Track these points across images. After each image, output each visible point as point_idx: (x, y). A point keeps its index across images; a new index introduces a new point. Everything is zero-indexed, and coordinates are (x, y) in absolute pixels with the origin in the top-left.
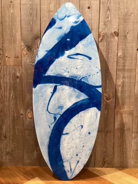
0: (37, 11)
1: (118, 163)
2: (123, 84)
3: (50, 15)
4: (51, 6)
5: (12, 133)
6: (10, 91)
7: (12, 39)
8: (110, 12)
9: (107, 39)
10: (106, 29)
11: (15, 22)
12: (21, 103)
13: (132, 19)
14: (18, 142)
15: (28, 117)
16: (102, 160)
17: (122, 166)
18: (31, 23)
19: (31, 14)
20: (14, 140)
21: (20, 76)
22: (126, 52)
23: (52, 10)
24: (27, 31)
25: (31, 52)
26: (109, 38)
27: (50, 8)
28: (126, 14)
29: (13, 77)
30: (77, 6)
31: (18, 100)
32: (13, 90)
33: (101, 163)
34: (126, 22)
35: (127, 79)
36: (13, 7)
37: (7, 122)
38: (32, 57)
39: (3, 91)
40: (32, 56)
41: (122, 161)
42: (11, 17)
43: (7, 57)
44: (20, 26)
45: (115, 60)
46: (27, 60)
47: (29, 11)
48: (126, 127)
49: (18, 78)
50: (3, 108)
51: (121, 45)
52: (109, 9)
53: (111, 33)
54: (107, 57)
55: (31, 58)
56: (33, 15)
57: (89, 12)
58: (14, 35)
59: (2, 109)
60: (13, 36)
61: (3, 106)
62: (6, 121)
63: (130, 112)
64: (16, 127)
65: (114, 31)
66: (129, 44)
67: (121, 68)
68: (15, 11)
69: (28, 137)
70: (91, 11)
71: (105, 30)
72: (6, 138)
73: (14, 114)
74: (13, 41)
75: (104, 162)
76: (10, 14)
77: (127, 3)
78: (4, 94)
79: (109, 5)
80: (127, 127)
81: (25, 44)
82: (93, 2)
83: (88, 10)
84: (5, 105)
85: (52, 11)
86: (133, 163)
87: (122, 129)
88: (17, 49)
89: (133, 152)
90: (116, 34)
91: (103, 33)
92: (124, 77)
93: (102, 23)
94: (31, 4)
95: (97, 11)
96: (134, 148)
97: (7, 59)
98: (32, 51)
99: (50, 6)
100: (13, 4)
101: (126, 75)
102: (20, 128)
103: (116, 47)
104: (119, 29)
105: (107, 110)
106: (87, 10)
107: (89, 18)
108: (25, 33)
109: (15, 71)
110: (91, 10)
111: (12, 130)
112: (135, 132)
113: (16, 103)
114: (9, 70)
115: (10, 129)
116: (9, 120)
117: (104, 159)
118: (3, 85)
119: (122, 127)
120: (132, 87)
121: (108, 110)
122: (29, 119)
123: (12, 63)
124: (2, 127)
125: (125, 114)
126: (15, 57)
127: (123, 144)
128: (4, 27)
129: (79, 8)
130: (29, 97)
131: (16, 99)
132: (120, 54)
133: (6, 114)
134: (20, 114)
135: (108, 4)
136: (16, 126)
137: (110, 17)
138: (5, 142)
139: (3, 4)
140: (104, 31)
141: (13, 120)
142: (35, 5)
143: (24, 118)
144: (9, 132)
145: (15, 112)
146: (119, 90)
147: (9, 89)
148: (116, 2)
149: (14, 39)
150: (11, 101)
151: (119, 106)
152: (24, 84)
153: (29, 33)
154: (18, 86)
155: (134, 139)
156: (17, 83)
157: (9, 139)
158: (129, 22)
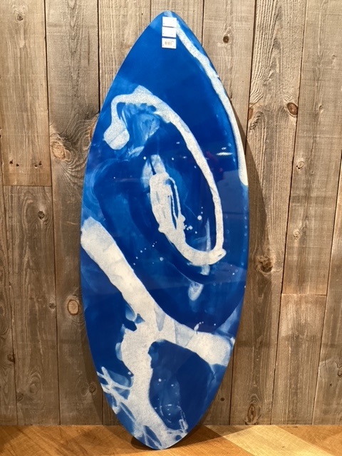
0: (89, 44)
1: (285, 413)
2: (305, 233)
3: (123, 54)
4: (126, 32)
5: (28, 350)
6: (22, 249)
7: (25, 117)
8: (280, 52)
9: (268, 122)
10: (269, 96)
11: (32, 73)
12: (51, 278)
13: (333, 72)
14: (43, 370)
15: (70, 312)
16: (247, 407)
17: (294, 419)
18: (75, 77)
19: (73, 53)
20: (35, 367)
21: (47, 211)
22: (315, 156)
23: (129, 43)
24: (63, 96)
25: (74, 152)
26: (275, 119)
27: (125, 37)
28: (320, 58)
29: (29, 213)
31: (43, 271)
32: (29, 247)
33: (244, 415)
34: (318, 80)
35: (313, 222)
36: (25, 32)
37: (15, 323)
38: (78, 163)
39: (3, 248)
40: (78, 161)
41: (293, 409)
42: (21, 57)
43: (11, 162)
44: (44, 84)
45: (288, 174)
46: (64, 170)
47: (69, 44)
48: (305, 334)
49: (41, 218)
50: (6, 292)
51: (304, 137)
52: (276, 45)
53: (280, 107)
54: (267, 166)
55: (75, 168)
56: (80, 55)
57: (225, 50)
58: (29, 106)
59: (1, 293)
60: (25, 108)
61: (5, 285)
62: (13, 321)
63: (317, 299)
64: (39, 337)
65: (289, 102)
66: (322, 136)
67: (302, 193)
68: (29, 41)
69: (69, 360)
70: (231, 48)
71: (265, 98)
72: (14, 361)
73: (33, 306)
74: (26, 121)
75: (252, 413)
76: (19, 51)
77: (323, 30)
78: (6, 256)
79: (277, 34)
80: (309, 334)
81: (57, 130)
82: (236, 24)
83: (224, 45)
84: (10, 284)
85: (129, 46)
86: (318, 412)
87: (297, 337)
88: (37, 144)
89: (319, 388)
90: (291, 109)
91: (259, 107)
92: (306, 217)
93: (257, 82)
94: (72, 24)
95: (246, 49)
96: (323, 380)
97: (11, 168)
98: (77, 150)
99: (123, 31)
100: (25, 23)
101: (312, 211)
102: (49, 337)
103: (291, 143)
104: (301, 98)
105: (263, 295)
106: (221, 44)
107: (226, 67)
108: (56, 98)
109: (35, 198)
110: (232, 44)
111: (29, 343)
112: (326, 345)
113: (38, 278)
114: (19, 198)
115: (23, 341)
116: (22, 320)
117: (252, 405)
118: (4, 235)
119: (297, 333)
120: (325, 239)
121: (265, 294)
122: (71, 317)
123: (25, 180)
124: (4, 337)
126: (33, 164)
127: (298, 372)
129: (201, 39)
130: (70, 265)
131: (38, 269)
132: (300, 160)
133: (13, 306)
134: (48, 306)
136: (38, 333)
137: (278, 66)
138: (13, 372)
140: (262, 100)
141: (30, 320)
142: (84, 29)
143: (58, 316)
144: (23, 349)
145: (35, 300)
146: (293, 247)
147: (20, 242)
148: (295, 27)
149: (30, 117)
150: (26, 275)
151: (293, 285)
152: (57, 233)
153: (70, 102)
154: (42, 236)
155: (322, 361)
156: (40, 229)
157: (24, 365)
158: (325, 80)
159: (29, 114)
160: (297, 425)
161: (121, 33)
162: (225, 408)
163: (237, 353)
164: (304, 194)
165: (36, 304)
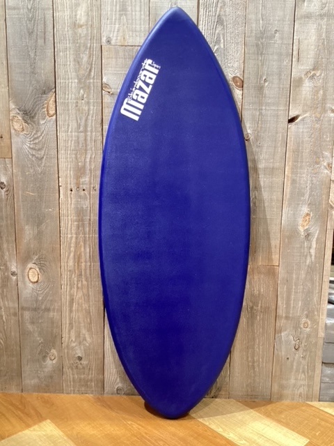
0: (45, 25)
1: (243, 388)
2: (254, 203)
8: (224, 28)
12: (13, 247)
13: (276, 46)
14: (6, 337)
15: (30, 280)
17: (252, 396)
18: (32, 55)
19: (30, 33)
21: (7, 182)
22: (261, 127)
23: (82, 23)
24: (21, 73)
25: (32, 126)
27: (78, 17)
28: (262, 33)
30: (142, 13)
31: (4, 239)
34: (262, 54)
35: (263, 192)
40: (35, 134)
41: (250, 383)
44: (5, 62)
46: (23, 143)
47: (27, 26)
51: (250, 109)
52: (220, 21)
55: (33, 140)
56: (37, 35)
63: (269, 270)
64: (2, 304)
65: (234, 75)
69: (30, 327)
77: (264, 6)
79: (220, 11)
80: (263, 305)
81: (17, 105)
85: (81, 26)
86: (276, 387)
89: (276, 362)
90: (237, 82)
92: (256, 187)
94: (29, 7)
96: (280, 353)
98: (34, 122)
99: (76, 12)
101: (261, 182)
102: (11, 305)
104: (246, 71)
108: (17, 77)
112: (281, 317)
119: (251, 304)
120: (275, 209)
122: (31, 285)
127: (254, 345)
130: (30, 234)
132: (247, 131)
134: (10, 274)
135: (218, 9)
136: (1, 301)
137: (222, 41)
142: (40, 11)
143: (19, 283)
148: (238, 4)
152: (17, 203)
153: (28, 79)
154: (3, 206)
155: (278, 333)
156: (1, 200)
161: (74, 13)
164: (252, 165)
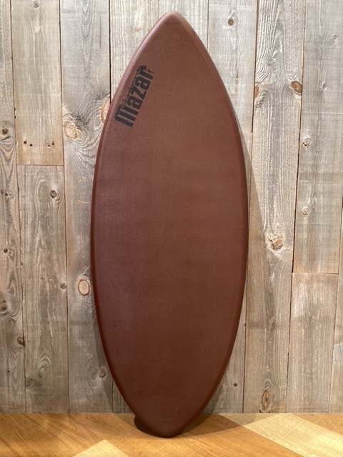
0: (101, 28)
1: (300, 401)
2: (314, 210)
3: (132, 38)
4: (136, 16)
5: (39, 332)
6: (34, 228)
7: (39, 98)
8: (283, 34)
9: (274, 100)
10: (273, 75)
11: (47, 56)
12: (63, 258)
13: (335, 51)
14: (53, 354)
15: (80, 293)
16: (261, 394)
17: (310, 409)
18: (87, 59)
19: (86, 37)
20: (45, 350)
21: (59, 190)
22: (321, 132)
23: (139, 27)
24: (74, 78)
25: (86, 132)
26: (280, 97)
27: (135, 21)
28: (322, 38)
29: (41, 193)
30: (201, 17)
31: (54, 249)
32: (42, 226)
33: (258, 402)
34: (321, 59)
35: (322, 198)
36: (41, 19)
37: (26, 304)
38: (89, 143)
39: (16, 227)
40: (88, 141)
41: (308, 396)
42: (36, 42)
43: (25, 142)
44: (58, 67)
45: (295, 150)
46: (76, 150)
47: (82, 29)
48: (318, 315)
49: (53, 197)
50: (17, 272)
51: (309, 114)
52: (279, 26)
53: (285, 86)
54: (274, 144)
55: (87, 147)
56: (92, 39)
57: (230, 32)
58: (43, 87)
59: (13, 273)
60: (39, 90)
61: (16, 265)
62: (24, 302)
63: (328, 278)
64: (49, 319)
65: (293, 80)
66: (327, 113)
67: (309, 170)
68: (44, 27)
69: (79, 343)
70: (236, 30)
71: (270, 77)
72: (24, 344)
73: (44, 286)
74: (40, 102)
75: (266, 400)
76: (34, 36)
77: (323, 12)
78: (18, 235)
79: (280, 16)
80: (322, 315)
81: (69, 108)
82: (240, 7)
83: (229, 27)
84: (22, 264)
85: (138, 30)
86: (335, 399)
87: (310, 318)
88: (50, 124)
89: (334, 373)
90: (296, 87)
91: (264, 86)
92: (315, 194)
93: (261, 62)
94: (85, 10)
95: (250, 30)
96: (339, 364)
97: (25, 147)
98: (88, 128)
99: (133, 15)
100: (41, 10)
101: (320, 188)
102: (60, 319)
103: (297, 120)
104: (305, 76)
105: (274, 274)
106: (226, 27)
107: (231, 48)
108: (70, 82)
109: (47, 177)
110: (236, 27)
111: (39, 325)
112: (340, 326)
113: (49, 258)
114: (32, 177)
115: (33, 323)
116: (32, 300)
117: (266, 391)
118: (17, 214)
119: (309, 314)
120: (334, 216)
121: (276, 273)
122: (81, 297)
123: (38, 159)
124: (14, 318)
125: (318, 281)
126: (46, 144)
127: (312, 356)
128: (17, 67)
129: (206, 22)
130: (81, 243)
131: (50, 248)
132: (306, 136)
133: (24, 287)
134: (59, 286)
135: (278, 14)
136: (49, 315)
137: (281, 46)
138: (22, 355)
139: (14, 10)
140: (267, 79)
141: (41, 300)
142: (96, 14)
143: (69, 296)
144: (33, 331)
145: (46, 280)
146: (302, 225)
147: (32, 222)
148: (297, 9)
149: (43, 98)
150: (38, 254)
151: (304, 264)
152: (68, 211)
153: (82, 83)
154: (54, 214)
155: (337, 343)
156: (52, 208)
157: (33, 348)
158: (327, 59)
159: (43, 96)
160: (314, 413)
161: (131, 17)
162: (238, 394)
163: (249, 335)
164: (311, 171)
165: (47, 284)
